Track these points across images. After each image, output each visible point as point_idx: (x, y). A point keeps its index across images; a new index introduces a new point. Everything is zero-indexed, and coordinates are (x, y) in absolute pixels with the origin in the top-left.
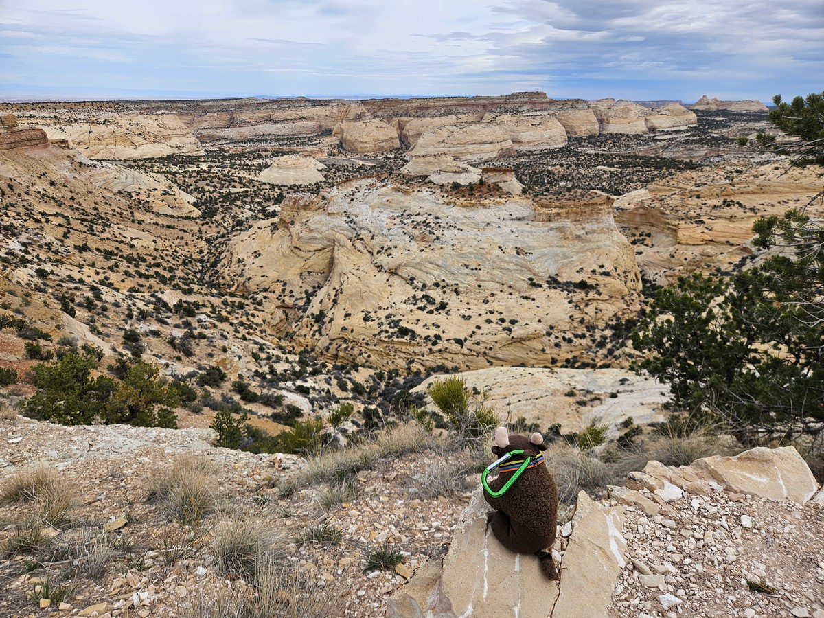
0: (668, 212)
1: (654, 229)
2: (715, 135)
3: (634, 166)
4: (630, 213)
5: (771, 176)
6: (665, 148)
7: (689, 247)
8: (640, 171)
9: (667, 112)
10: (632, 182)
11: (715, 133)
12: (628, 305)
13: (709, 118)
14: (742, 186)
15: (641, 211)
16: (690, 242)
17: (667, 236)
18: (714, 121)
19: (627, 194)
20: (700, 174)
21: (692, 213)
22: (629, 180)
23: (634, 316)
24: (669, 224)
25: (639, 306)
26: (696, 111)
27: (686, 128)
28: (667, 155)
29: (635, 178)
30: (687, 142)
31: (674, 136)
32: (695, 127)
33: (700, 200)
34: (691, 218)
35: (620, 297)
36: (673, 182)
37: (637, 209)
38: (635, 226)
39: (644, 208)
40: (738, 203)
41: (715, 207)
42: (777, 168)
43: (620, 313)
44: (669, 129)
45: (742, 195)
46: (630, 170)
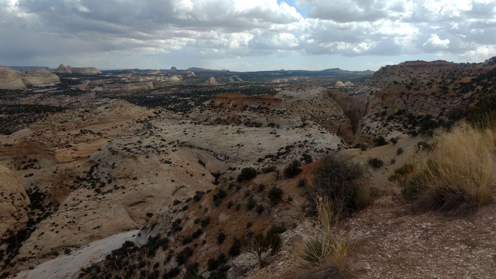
0: (45, 143)
1: (38, 156)
2: (73, 89)
3: (19, 112)
4: (17, 147)
5: (104, 113)
6: (42, 98)
7: (65, 164)
8: (24, 116)
9: (37, 74)
10: (19, 124)
11: (73, 87)
12: (18, 220)
13: (67, 78)
14: (90, 120)
15: (25, 144)
16: (65, 161)
17: (49, 159)
18: (71, 80)
19: (15, 133)
20: (64, 114)
21: (62, 142)
22: (17, 122)
23: (24, 227)
24: (48, 151)
25: (27, 218)
26: (57, 74)
27: (53, 84)
28: (43, 103)
29: (21, 121)
30: (56, 94)
31: (46, 90)
32: (59, 84)
33: (65, 132)
34: (62, 145)
35: (10, 215)
36: (48, 122)
37: (22, 144)
38: (23, 156)
39: (27, 142)
40: (89, 131)
41: (76, 135)
42: (107, 108)
43: (13, 227)
44: (42, 86)
45: (91, 126)
46: (16, 115)
